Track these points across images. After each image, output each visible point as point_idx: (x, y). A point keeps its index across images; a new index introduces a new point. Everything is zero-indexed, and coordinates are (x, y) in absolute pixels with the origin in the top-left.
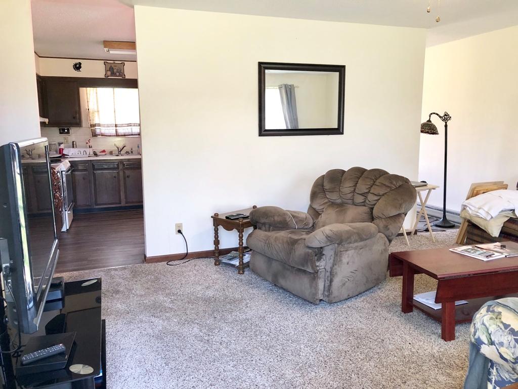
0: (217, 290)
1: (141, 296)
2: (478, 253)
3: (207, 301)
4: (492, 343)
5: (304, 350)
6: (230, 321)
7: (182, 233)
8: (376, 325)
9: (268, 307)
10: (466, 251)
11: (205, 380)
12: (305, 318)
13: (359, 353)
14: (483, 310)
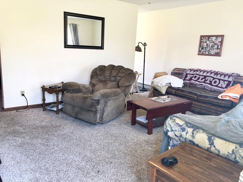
0: (47, 122)
1: (5, 128)
2: (160, 100)
3: (43, 127)
4: (172, 131)
5: (93, 144)
6: (56, 135)
7: (24, 96)
8: (122, 131)
9: (74, 128)
10: (156, 99)
11: (49, 162)
12: (92, 131)
13: (117, 143)
14: (169, 119)
